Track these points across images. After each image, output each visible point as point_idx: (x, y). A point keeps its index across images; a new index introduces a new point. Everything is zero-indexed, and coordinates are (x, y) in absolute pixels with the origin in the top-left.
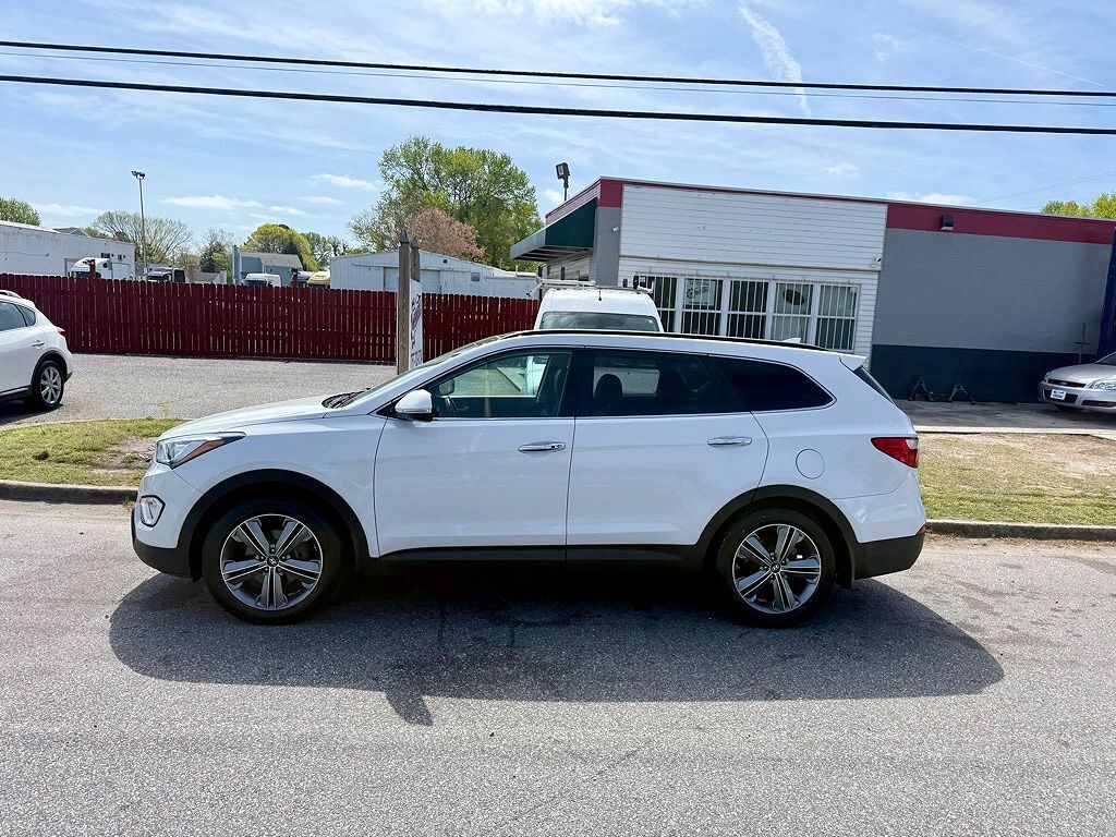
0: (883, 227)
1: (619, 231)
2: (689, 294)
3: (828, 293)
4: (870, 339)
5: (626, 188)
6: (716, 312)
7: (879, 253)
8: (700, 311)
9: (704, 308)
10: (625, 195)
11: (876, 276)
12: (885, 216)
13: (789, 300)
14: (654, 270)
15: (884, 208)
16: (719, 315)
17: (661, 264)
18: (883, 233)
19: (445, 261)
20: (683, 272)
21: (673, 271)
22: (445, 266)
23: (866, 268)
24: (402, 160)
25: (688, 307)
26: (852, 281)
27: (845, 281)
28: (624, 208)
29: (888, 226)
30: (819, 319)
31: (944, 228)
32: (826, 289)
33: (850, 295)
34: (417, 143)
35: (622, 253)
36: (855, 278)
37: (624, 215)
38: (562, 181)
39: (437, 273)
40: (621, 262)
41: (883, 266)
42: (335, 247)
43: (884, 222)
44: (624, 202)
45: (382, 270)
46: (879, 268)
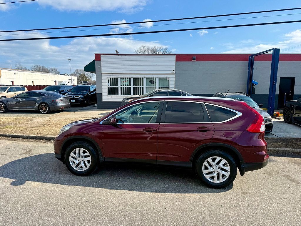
0: (175, 61)
1: (101, 67)
5: (101, 56)
6: (129, 87)
8: (125, 86)
11: (174, 75)
12: (175, 58)
13: (151, 83)
14: (111, 76)
15: (175, 56)
16: (131, 87)
17: (114, 75)
18: (175, 63)
20: (119, 76)
21: (117, 76)
23: (171, 73)
26: (167, 77)
27: (165, 77)
29: (176, 61)
30: (159, 87)
31: (193, 60)
32: (160, 79)
33: (167, 81)
35: (102, 72)
36: (168, 76)
37: (102, 62)
40: (102, 75)
44: (101, 59)
46: (175, 73)
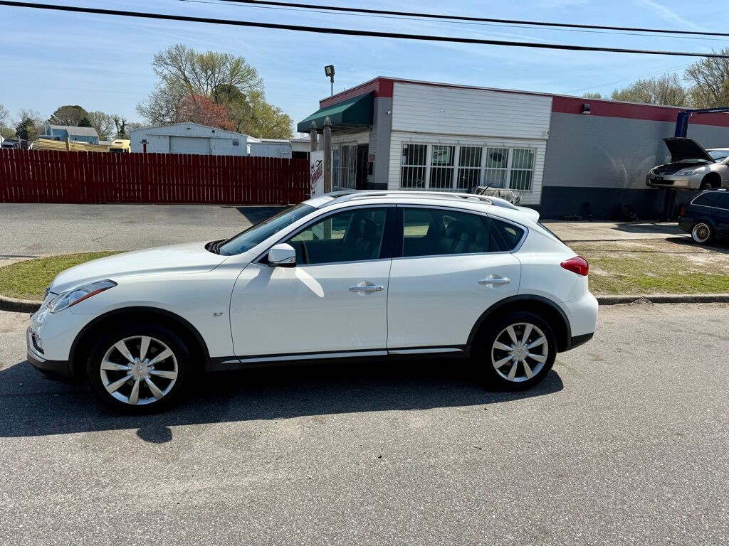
0: (549, 111)
1: (391, 113)
2: (435, 156)
3: (518, 154)
4: (541, 183)
5: (396, 85)
6: (451, 167)
7: (547, 128)
8: (442, 167)
9: (444, 165)
10: (395, 89)
11: (545, 143)
12: (550, 104)
13: (495, 159)
14: (413, 140)
15: (551, 99)
16: (453, 169)
17: (419, 136)
18: (549, 116)
19: (213, 132)
20: (431, 141)
21: (425, 141)
22: (214, 135)
23: (539, 138)
24: (168, 61)
25: (435, 164)
26: (532, 146)
27: (528, 146)
28: (394, 98)
29: (553, 111)
30: (512, 171)
31: (585, 112)
32: (517, 151)
33: (530, 155)
34: (177, 48)
35: (393, 128)
36: (534, 144)
37: (394, 102)
38: (329, 78)
39: (207, 140)
40: (393, 134)
41: (550, 136)
42: (117, 122)
43: (550, 108)
44: (395, 93)
45: (168, 138)
46: (547, 138)
